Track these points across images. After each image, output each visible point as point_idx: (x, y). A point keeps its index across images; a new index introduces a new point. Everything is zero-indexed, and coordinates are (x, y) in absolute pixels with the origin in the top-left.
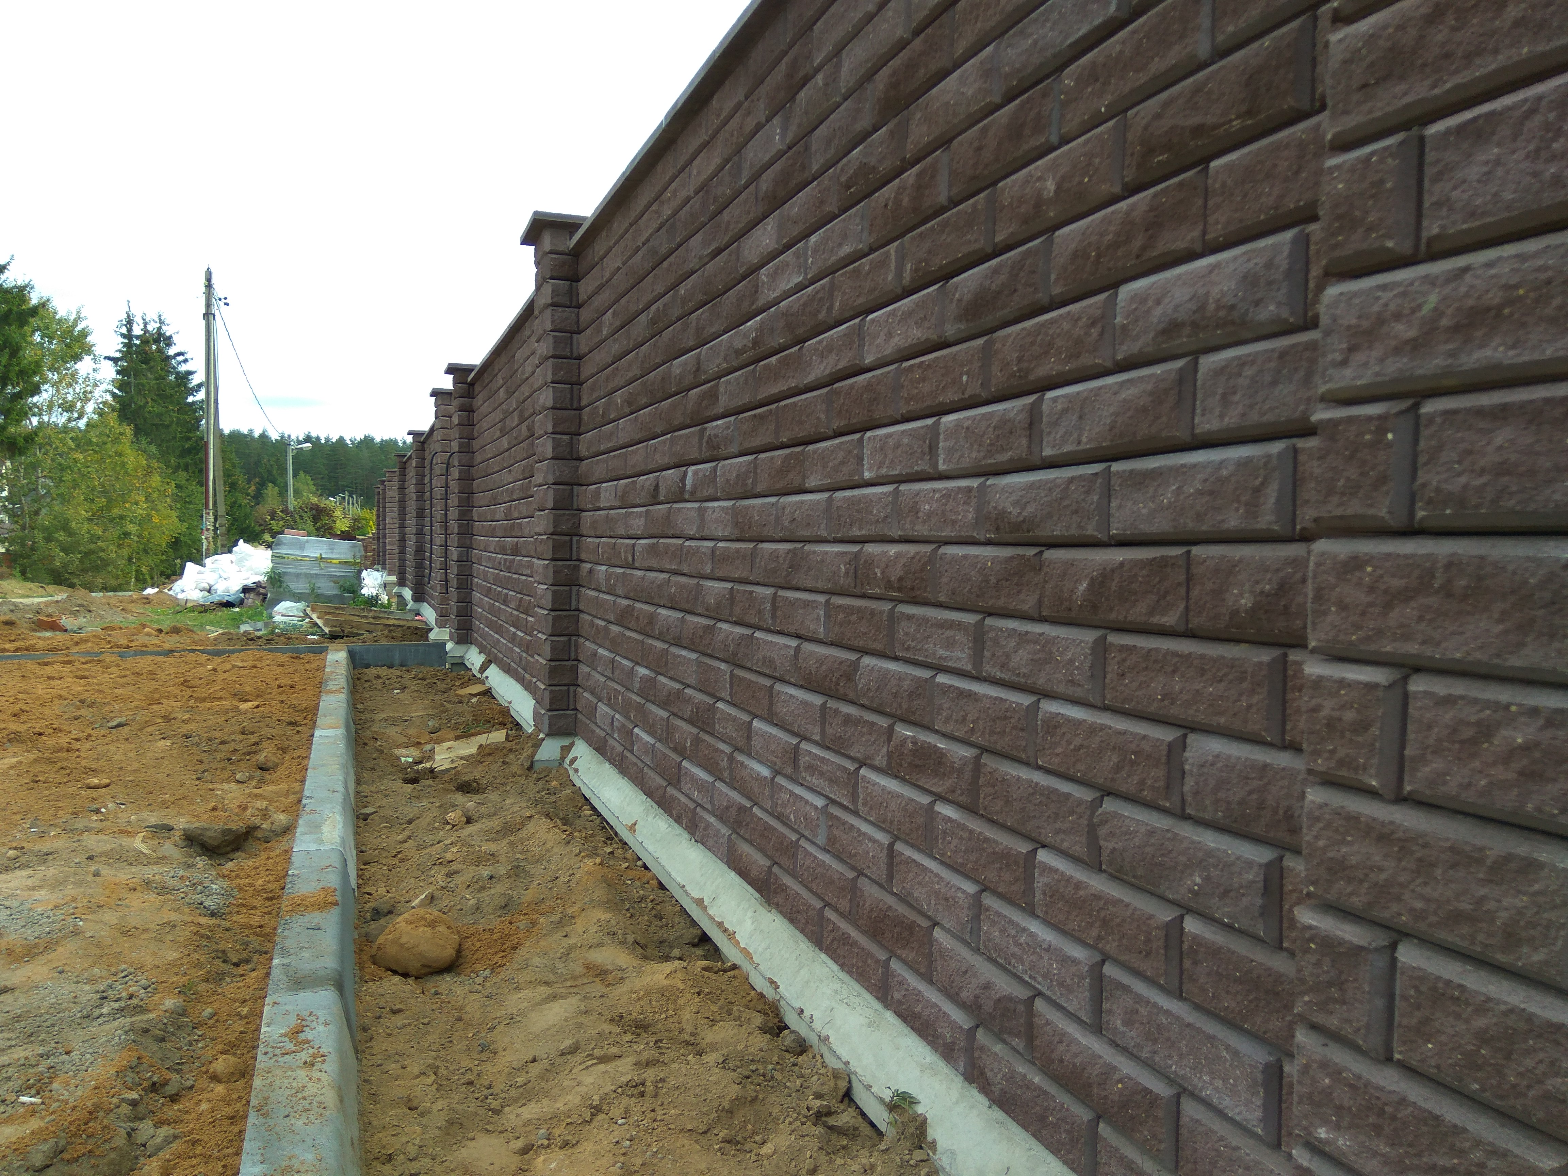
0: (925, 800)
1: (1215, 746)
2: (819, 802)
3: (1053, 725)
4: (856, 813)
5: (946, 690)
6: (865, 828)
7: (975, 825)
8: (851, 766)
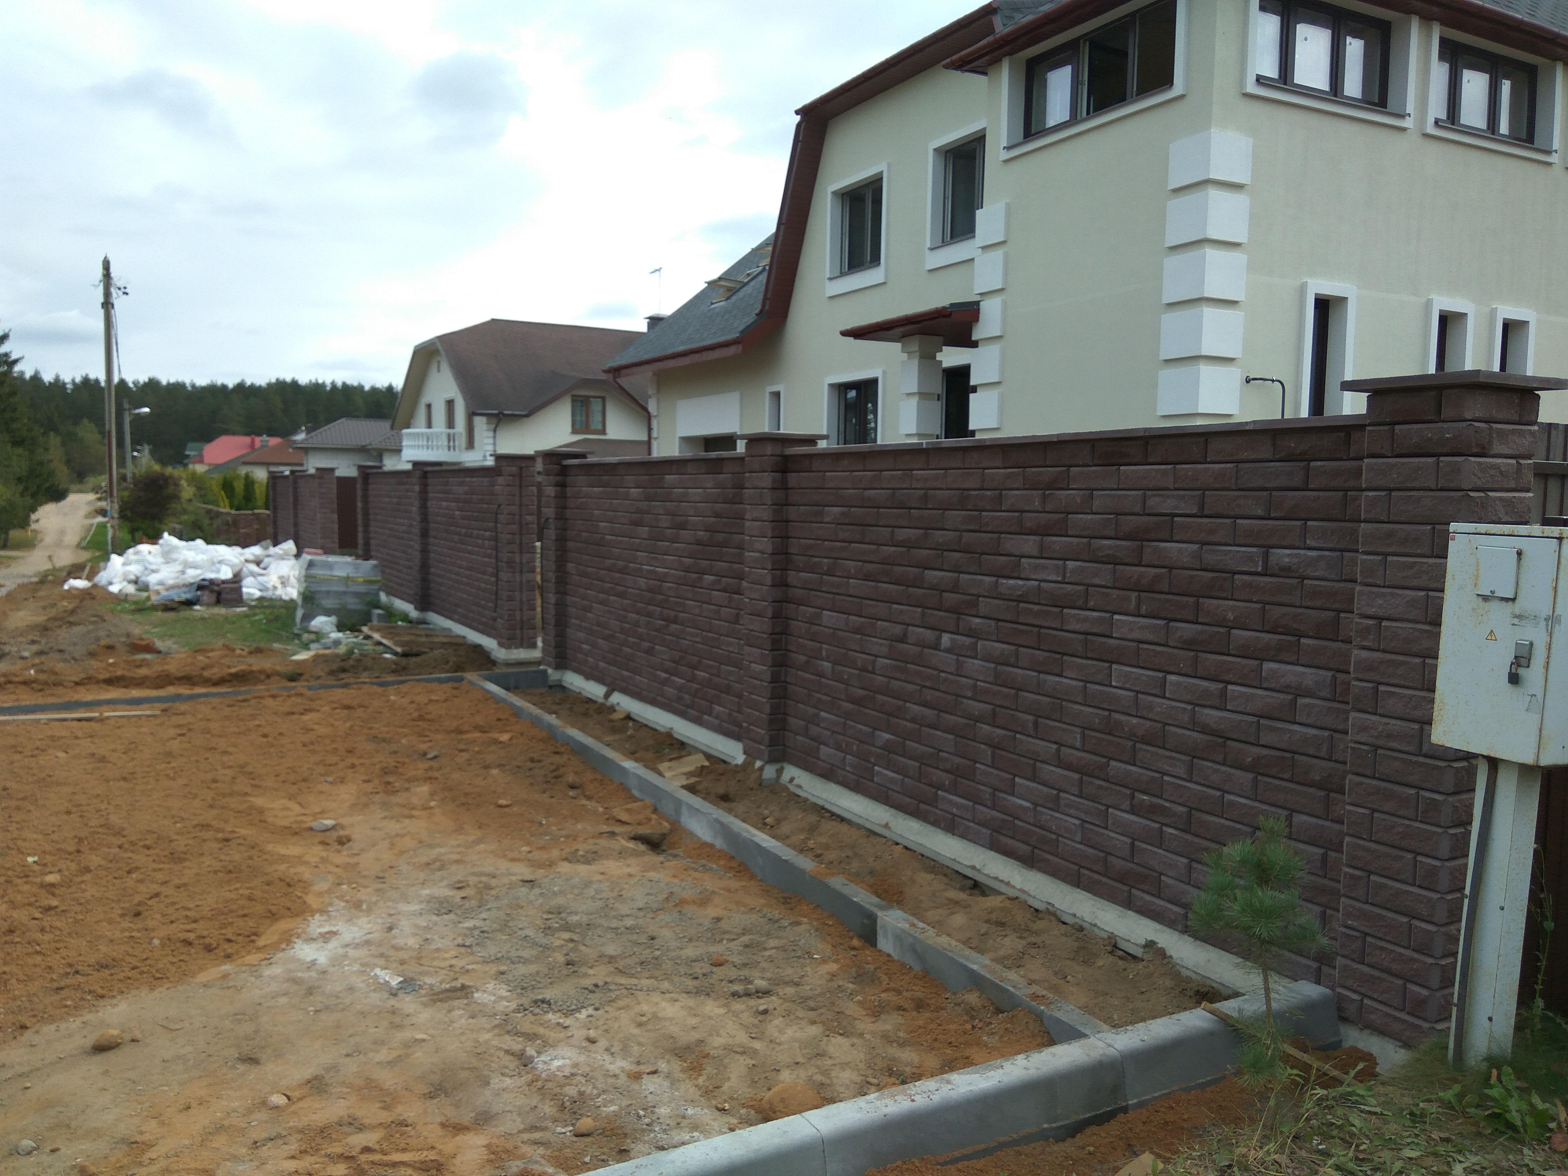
0: (1157, 826)
1: (1304, 818)
2: (1077, 822)
3: (1232, 804)
4: (1106, 828)
5: (1168, 783)
6: (1112, 835)
7: (1188, 837)
8: (1103, 808)
